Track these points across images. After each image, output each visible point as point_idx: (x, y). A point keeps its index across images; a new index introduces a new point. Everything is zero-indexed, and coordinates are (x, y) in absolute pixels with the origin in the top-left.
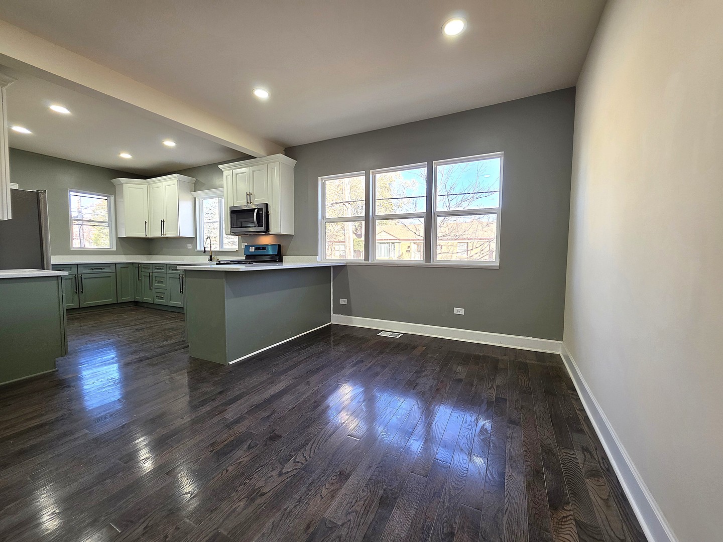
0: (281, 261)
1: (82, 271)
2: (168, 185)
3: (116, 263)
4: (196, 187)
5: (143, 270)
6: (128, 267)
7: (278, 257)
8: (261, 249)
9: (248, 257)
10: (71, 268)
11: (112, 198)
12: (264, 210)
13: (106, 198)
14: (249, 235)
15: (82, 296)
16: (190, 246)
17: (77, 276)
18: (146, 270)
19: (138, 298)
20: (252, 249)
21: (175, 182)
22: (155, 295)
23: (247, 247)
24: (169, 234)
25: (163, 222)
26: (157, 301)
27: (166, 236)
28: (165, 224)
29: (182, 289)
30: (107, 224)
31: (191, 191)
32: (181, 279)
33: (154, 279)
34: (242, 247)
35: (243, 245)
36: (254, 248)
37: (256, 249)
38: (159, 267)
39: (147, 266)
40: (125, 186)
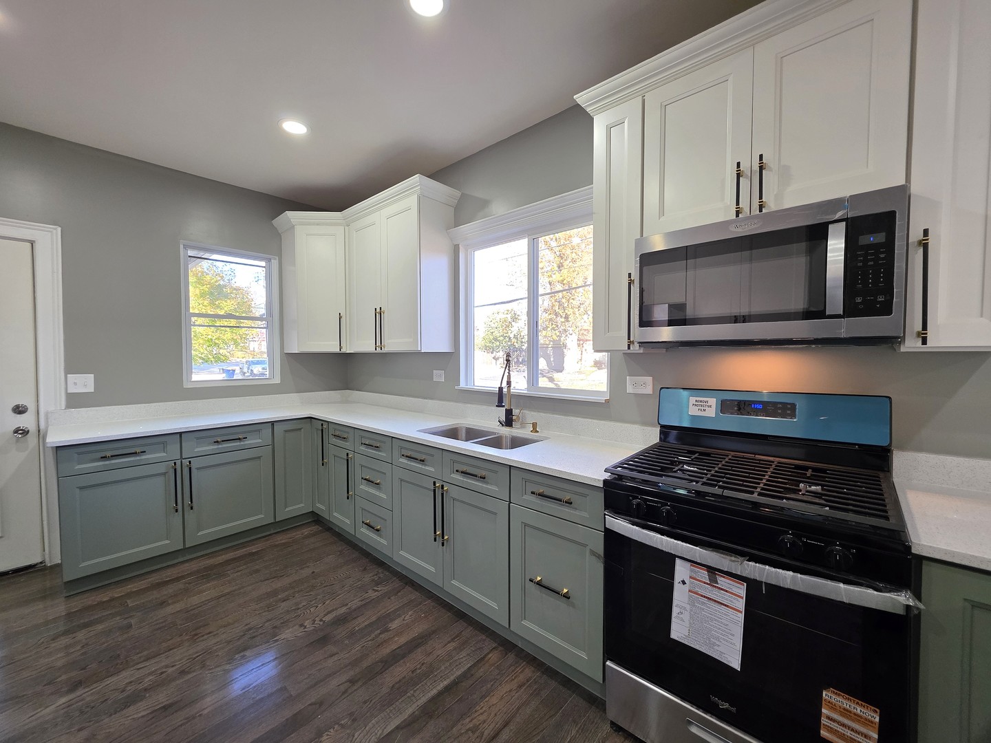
1: (193, 449)
2: (393, 215)
3: (273, 423)
4: (459, 215)
5: (334, 440)
6: (300, 429)
10: (164, 444)
11: (275, 263)
13: (263, 264)
15: (191, 517)
16: (439, 376)
17: (178, 463)
18: (341, 445)
19: (321, 509)
20: (704, 408)
21: (413, 201)
22: (359, 519)
24: (393, 344)
25: (379, 314)
26: (365, 534)
27: (385, 350)
28: (385, 317)
29: (440, 528)
30: (263, 324)
31: (448, 228)
32: (439, 494)
33: (358, 474)
34: (630, 389)
35: (635, 385)
36: (713, 401)
37: (725, 406)
38: (375, 441)
39: (343, 432)
40: (300, 232)
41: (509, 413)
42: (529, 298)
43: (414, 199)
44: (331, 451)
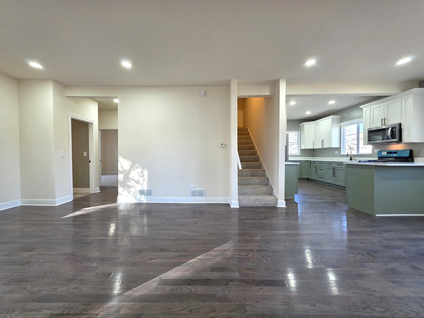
0: (412, 161)
2: (326, 122)
3: (301, 161)
4: (342, 120)
5: (313, 164)
6: (306, 163)
7: (410, 158)
8: (392, 153)
9: (380, 158)
11: (299, 132)
12: (398, 128)
13: (297, 132)
14: (381, 145)
16: (336, 152)
18: (315, 164)
19: (309, 177)
20: (384, 154)
21: (330, 120)
22: (318, 177)
23: (380, 152)
25: (323, 141)
26: (319, 179)
27: (324, 147)
28: (324, 141)
29: (334, 175)
30: (297, 144)
31: (339, 123)
32: (334, 169)
33: (318, 169)
34: (375, 152)
35: (376, 151)
36: (386, 152)
37: (388, 153)
38: (321, 163)
39: (315, 162)
40: (305, 126)
41: (351, 158)
42: (357, 134)
43: (331, 119)
44: (312, 166)
